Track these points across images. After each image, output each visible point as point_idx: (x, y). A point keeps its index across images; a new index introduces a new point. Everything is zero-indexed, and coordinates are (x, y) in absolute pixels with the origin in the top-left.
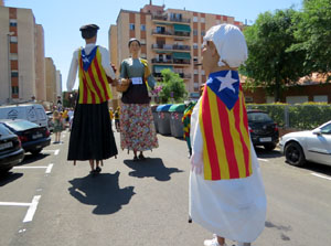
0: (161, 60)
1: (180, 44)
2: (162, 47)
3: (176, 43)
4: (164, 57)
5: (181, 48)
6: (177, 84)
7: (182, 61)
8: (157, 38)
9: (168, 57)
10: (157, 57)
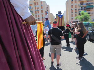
0: (82, 9)
1: (89, 2)
2: (82, 5)
3: (87, 2)
4: (83, 8)
5: (90, 4)
6: (86, 16)
7: (90, 8)
8: (80, 2)
9: (85, 8)
10: (80, 8)
